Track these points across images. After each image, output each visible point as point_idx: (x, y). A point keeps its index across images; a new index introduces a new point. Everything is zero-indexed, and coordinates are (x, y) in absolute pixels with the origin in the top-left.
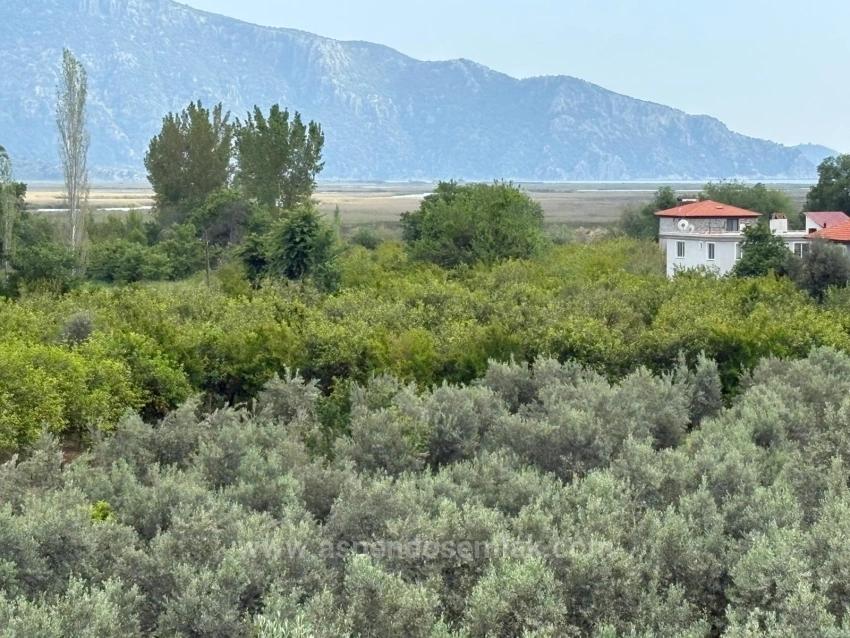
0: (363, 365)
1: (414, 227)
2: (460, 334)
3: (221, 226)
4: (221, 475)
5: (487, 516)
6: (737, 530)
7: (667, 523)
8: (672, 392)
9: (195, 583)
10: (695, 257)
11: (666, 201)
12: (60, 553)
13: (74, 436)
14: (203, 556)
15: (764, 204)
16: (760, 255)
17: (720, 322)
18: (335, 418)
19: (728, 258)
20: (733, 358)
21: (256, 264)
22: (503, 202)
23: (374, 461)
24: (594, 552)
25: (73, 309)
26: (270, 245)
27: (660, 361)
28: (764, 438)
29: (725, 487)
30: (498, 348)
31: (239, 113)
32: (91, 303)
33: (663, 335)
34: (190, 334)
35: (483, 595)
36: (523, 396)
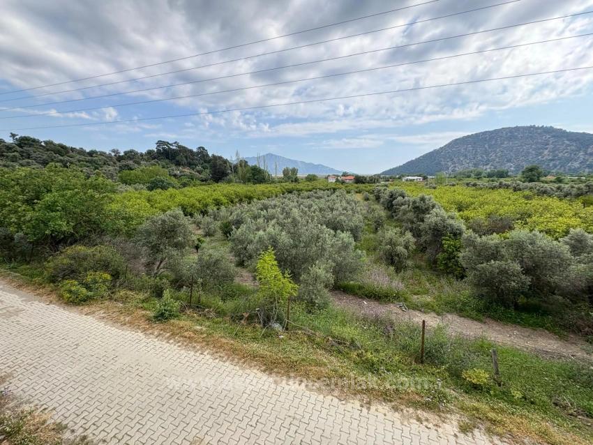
0: (302, 190)
1: (306, 178)
2: (310, 187)
3: (289, 178)
4: (289, 199)
5: (312, 203)
6: (334, 204)
7: (328, 203)
8: (329, 192)
9: (287, 208)
10: (331, 181)
11: (329, 176)
12: (275, 206)
13: (276, 196)
14: (287, 206)
15: (338, 176)
16: (337, 180)
17: (333, 186)
18: (299, 195)
19: (334, 181)
20: (334, 189)
21: (292, 181)
22: (314, 176)
23: (302, 198)
24: (322, 206)
25: (276, 185)
26: (293, 180)
27: (328, 190)
28: (337, 196)
29: (334, 200)
30: (314, 189)
31: (291, 168)
32: (277, 185)
33: (328, 187)
34: (287, 187)
35: (312, 209)
36: (316, 193)
